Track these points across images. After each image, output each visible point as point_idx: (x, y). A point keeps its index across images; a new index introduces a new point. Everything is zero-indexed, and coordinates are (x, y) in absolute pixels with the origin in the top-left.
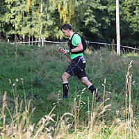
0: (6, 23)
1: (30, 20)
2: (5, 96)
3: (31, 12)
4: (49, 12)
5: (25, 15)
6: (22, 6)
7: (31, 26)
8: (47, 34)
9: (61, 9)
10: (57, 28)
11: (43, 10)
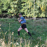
0: (22, 12)
1: (30, 11)
2: (21, 39)
3: (30, 8)
4: (37, 8)
5: (29, 9)
6: (27, 6)
7: (31, 13)
8: (36, 16)
9: (41, 7)
10: (40, 14)
11: (35, 7)
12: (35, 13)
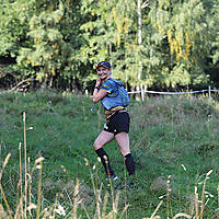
0: (82, 64)
1: (121, 57)
3: (122, 44)
4: (152, 42)
5: (114, 49)
6: (107, 35)
7: (124, 68)
8: (150, 81)
9: (173, 37)
10: (167, 69)
11: (143, 40)
12: (145, 68)
